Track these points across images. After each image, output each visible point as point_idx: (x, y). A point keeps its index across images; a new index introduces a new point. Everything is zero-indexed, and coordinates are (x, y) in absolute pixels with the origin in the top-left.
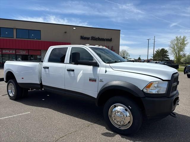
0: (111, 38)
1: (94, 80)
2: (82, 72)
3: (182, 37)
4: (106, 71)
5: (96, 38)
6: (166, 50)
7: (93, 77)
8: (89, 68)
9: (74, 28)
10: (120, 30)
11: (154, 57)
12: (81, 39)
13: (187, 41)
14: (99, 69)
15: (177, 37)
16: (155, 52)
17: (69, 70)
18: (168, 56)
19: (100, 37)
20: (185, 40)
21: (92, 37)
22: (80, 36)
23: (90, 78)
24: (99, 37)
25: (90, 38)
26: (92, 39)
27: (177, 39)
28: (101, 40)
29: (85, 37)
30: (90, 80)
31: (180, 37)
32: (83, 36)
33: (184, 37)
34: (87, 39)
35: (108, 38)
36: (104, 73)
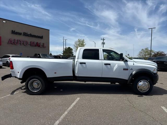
0: (42, 36)
1: (127, 69)
2: (117, 65)
3: (82, 40)
4: (134, 64)
5: (28, 34)
6: (71, 48)
7: (125, 67)
8: (122, 63)
9: (4, 21)
10: (49, 30)
11: (63, 53)
12: (12, 33)
13: (85, 43)
14: (128, 63)
15: (79, 40)
16: (64, 49)
17: (106, 64)
18: (73, 53)
19: (33, 34)
20: (84, 42)
21: (24, 33)
22: (11, 30)
23: (124, 68)
24: (31, 34)
25: (23, 34)
26: (24, 35)
27: (79, 41)
28: (33, 37)
29: (17, 32)
30: (124, 69)
31: (81, 40)
32: (15, 31)
33: (83, 40)
34: (19, 34)
35: (39, 36)
36: (133, 65)
